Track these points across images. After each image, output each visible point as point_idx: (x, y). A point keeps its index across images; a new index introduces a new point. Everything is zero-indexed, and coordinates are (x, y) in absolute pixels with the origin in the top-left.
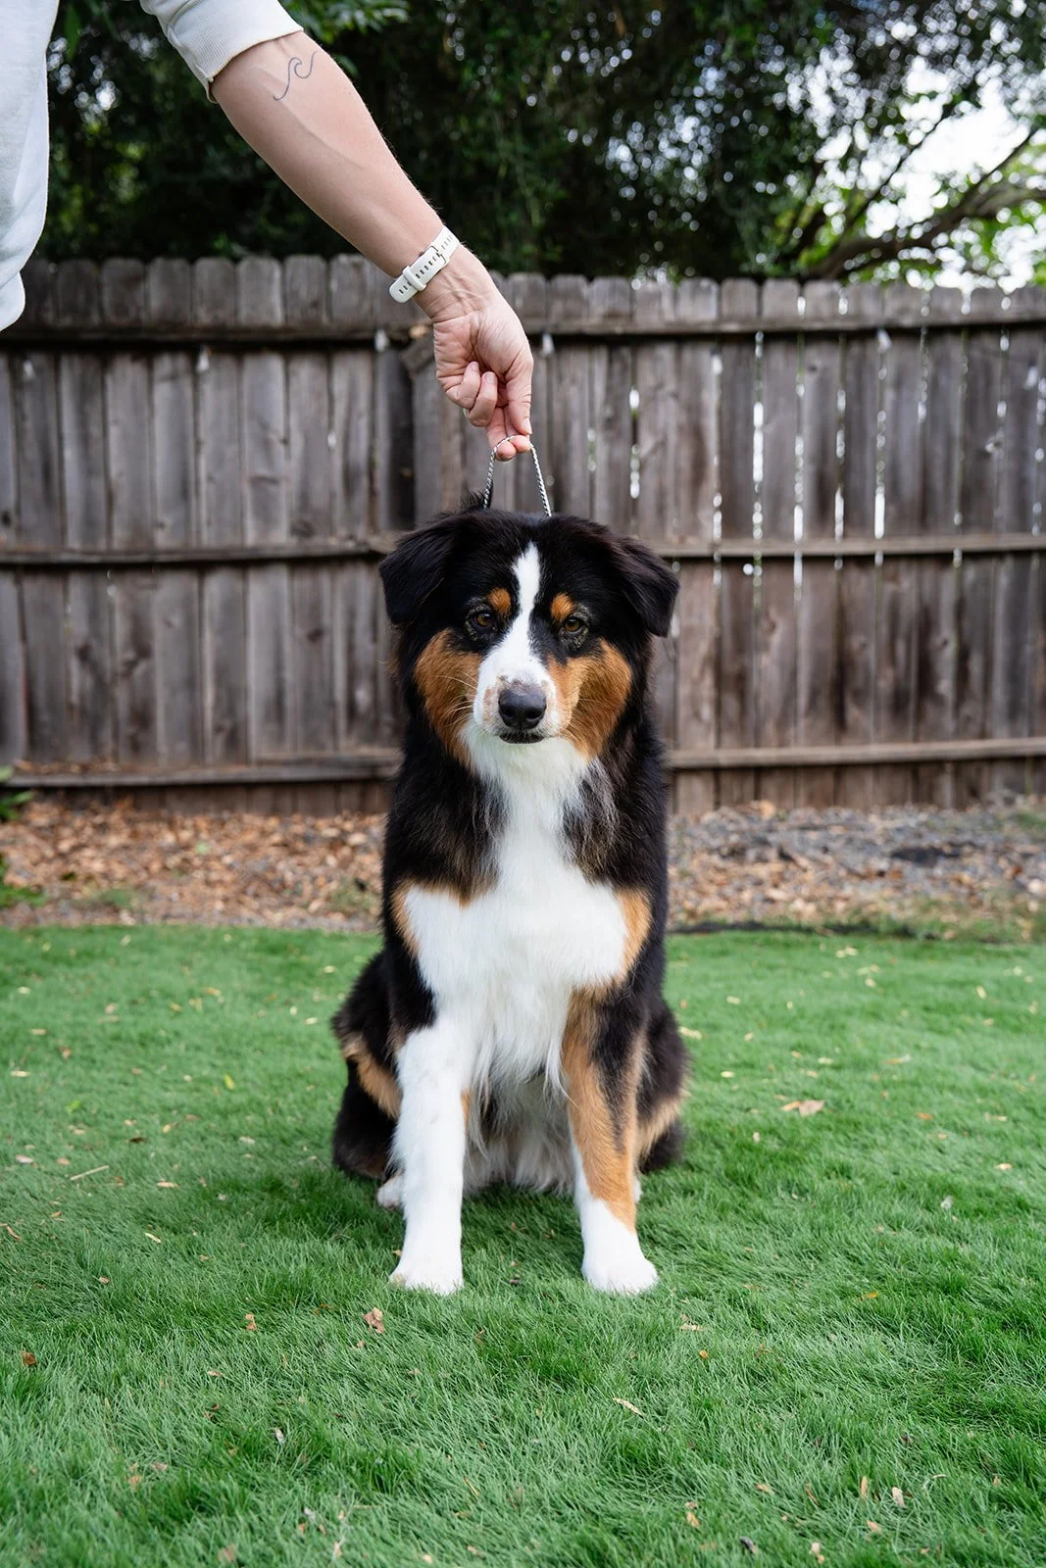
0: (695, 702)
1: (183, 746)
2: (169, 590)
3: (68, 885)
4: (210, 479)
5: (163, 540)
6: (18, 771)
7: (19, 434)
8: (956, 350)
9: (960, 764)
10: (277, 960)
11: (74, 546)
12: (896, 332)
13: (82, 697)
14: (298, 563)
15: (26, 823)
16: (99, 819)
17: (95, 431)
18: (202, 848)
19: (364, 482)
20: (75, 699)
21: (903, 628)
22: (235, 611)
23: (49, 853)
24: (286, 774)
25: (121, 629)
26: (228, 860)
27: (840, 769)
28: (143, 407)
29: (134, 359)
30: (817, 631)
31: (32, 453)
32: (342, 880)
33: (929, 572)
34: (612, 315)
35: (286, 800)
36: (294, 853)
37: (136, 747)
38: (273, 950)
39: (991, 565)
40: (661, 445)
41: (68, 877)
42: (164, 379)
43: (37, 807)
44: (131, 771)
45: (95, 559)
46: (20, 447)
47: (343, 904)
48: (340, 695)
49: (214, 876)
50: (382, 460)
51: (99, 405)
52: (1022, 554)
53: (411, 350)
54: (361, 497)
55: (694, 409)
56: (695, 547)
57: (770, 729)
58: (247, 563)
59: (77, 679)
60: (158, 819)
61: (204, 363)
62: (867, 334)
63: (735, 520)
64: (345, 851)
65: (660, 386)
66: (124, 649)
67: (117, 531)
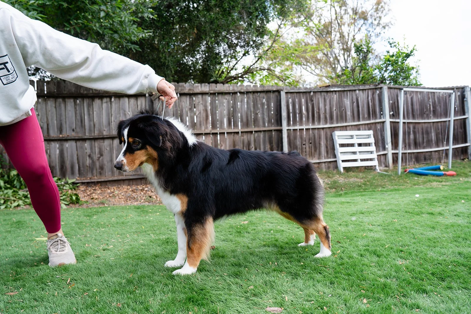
1: (110, 173)
2: (107, 142)
3: (93, 200)
4: (114, 121)
5: (105, 133)
6: (77, 180)
7: (76, 114)
8: (251, 96)
10: (139, 210)
11: (87, 135)
12: (240, 93)
13: (89, 164)
15: (80, 190)
16: (94, 188)
17: (91, 113)
18: (117, 192)
20: (88, 165)
21: (245, 144)
23: (86, 195)
24: (131, 177)
25: (97, 150)
26: (122, 194)
28: (101, 108)
29: (99, 99)
30: (230, 146)
31: (79, 117)
32: (146, 197)
33: (249, 135)
34: (190, 90)
35: (131, 183)
36: (134, 192)
37: (100, 174)
38: (138, 208)
39: (259, 133)
40: (200, 113)
41: (92, 199)
42: (105, 103)
43: (81, 186)
44: (100, 179)
45: (92, 137)
46: (76, 116)
47: (147, 200)
49: (120, 197)
51: (92, 108)
52: (264, 131)
53: (153, 96)
55: (205, 106)
56: (207, 131)
59: (88, 161)
60: (105, 188)
61: (113, 99)
62: (235, 93)
63: (214, 126)
64: (144, 191)
65: (199, 102)
66: (98, 155)
67: (96, 132)
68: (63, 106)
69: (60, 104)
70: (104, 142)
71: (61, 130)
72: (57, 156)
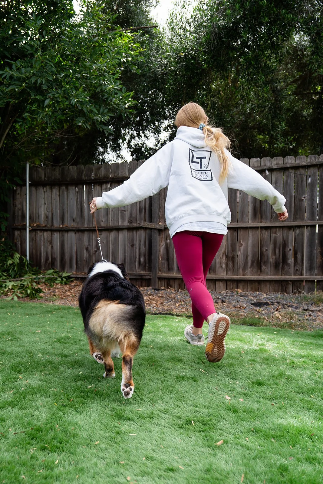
0: (221, 263)
4: (112, 211)
5: (103, 224)
6: (73, 274)
8: (291, 173)
9: (294, 282)
11: (86, 226)
13: (86, 258)
14: (129, 229)
19: (144, 210)
20: (85, 259)
21: (278, 245)
22: (116, 239)
25: (94, 243)
27: (259, 282)
29: (98, 185)
30: (253, 246)
31: (79, 206)
46: (77, 205)
48: (137, 259)
50: (147, 206)
54: (143, 214)
57: (241, 270)
58: (119, 229)
59: (85, 254)
66: (95, 248)
67: (94, 223)
68: (65, 193)
69: (63, 192)
70: (101, 234)
71: (63, 220)
72: (58, 247)
